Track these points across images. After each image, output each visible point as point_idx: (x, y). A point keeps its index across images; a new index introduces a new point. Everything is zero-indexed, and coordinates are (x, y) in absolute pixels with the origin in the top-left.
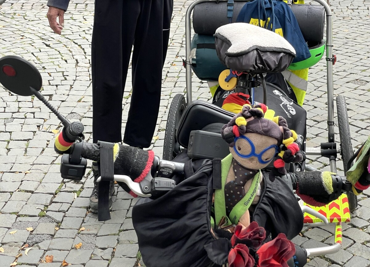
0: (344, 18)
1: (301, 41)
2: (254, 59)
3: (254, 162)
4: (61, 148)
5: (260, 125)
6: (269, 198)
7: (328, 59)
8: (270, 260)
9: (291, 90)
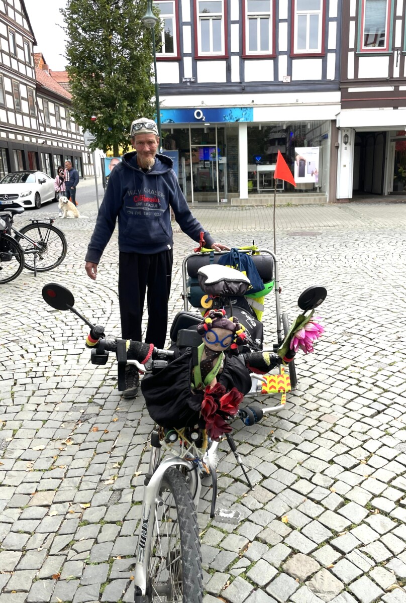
0: (290, 266)
1: (258, 279)
2: (222, 286)
3: (219, 346)
4: (90, 344)
5: (221, 323)
6: (229, 369)
7: (276, 290)
8: (227, 405)
9: (253, 311)
